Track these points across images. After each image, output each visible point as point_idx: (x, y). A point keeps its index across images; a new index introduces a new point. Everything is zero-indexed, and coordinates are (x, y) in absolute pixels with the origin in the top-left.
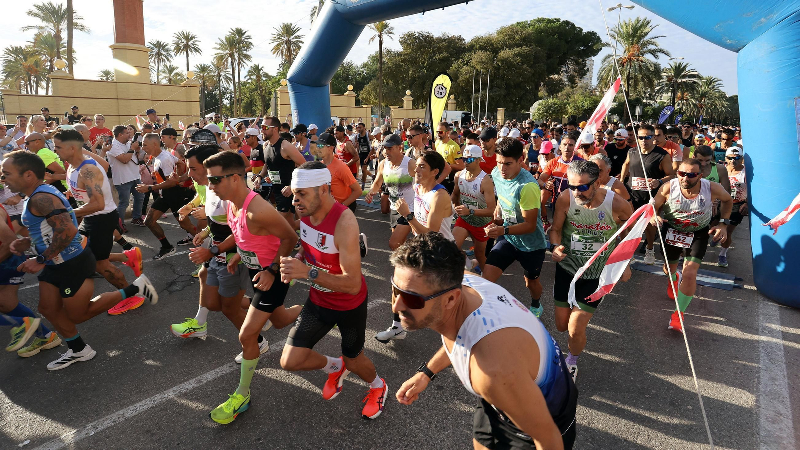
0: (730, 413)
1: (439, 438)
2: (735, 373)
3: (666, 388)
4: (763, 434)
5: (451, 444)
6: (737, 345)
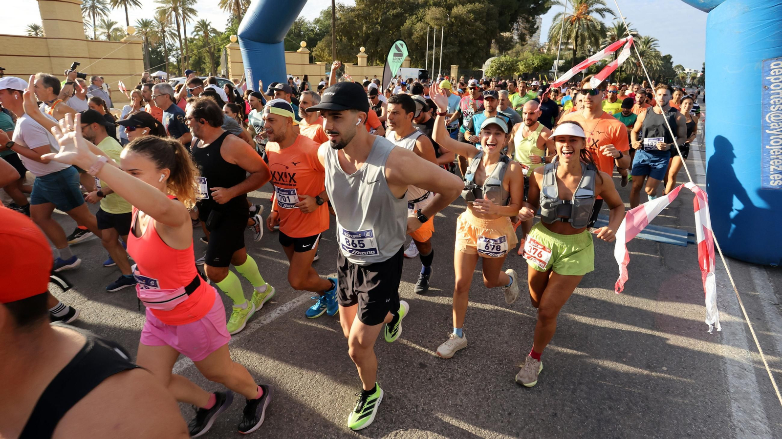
0: (701, 371)
4: (732, 390)
5: (440, 427)
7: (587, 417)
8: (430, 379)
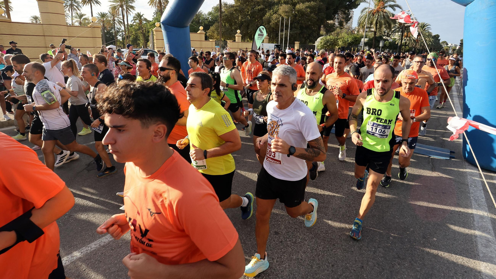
0: (460, 242)
1: (280, 270)
2: (459, 215)
3: (419, 227)
5: (288, 273)
6: (457, 196)
7: (383, 269)
8: (281, 242)
